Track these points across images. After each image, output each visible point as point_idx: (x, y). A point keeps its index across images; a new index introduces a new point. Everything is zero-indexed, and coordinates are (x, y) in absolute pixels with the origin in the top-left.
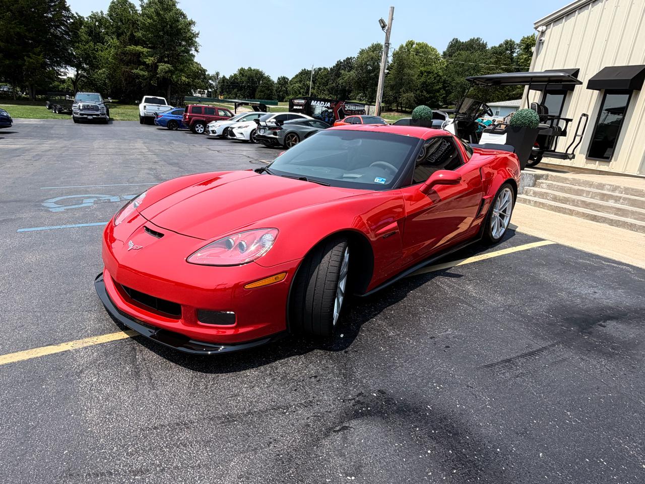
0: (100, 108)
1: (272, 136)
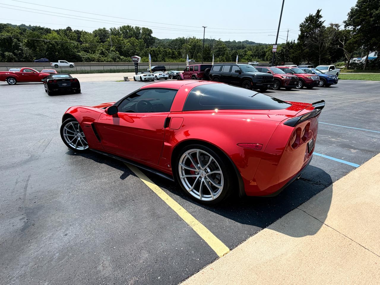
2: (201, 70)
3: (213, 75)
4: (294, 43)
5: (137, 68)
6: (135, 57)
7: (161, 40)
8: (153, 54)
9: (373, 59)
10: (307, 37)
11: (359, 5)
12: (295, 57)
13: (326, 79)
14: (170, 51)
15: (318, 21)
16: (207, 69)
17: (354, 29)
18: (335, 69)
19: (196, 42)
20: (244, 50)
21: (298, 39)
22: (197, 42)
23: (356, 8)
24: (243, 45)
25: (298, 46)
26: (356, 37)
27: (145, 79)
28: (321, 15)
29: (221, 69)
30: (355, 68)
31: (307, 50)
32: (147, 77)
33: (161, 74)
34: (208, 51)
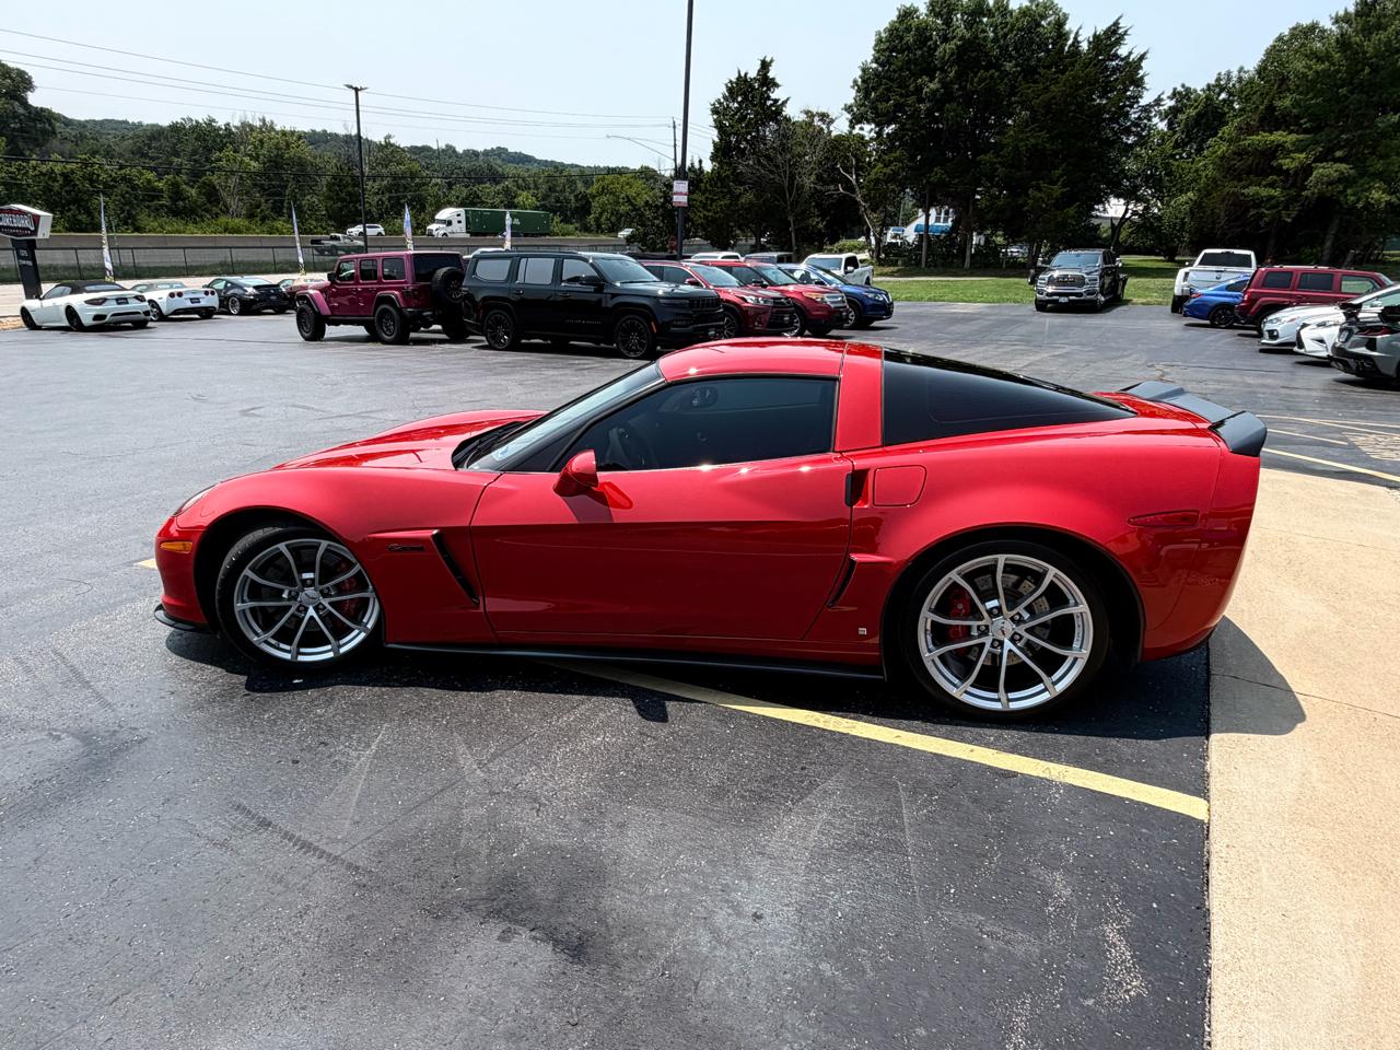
0: (1087, 280)
1: (1363, 350)
2: (418, 277)
3: (479, 297)
4: (701, 168)
5: (30, 263)
6: (11, 211)
7: (83, 125)
8: (68, 192)
9: (942, 232)
10: (742, 152)
11: (882, 58)
12: (714, 221)
13: (861, 302)
14: (149, 181)
15: (769, 98)
16: (445, 269)
17: (879, 134)
18: (860, 265)
19: (283, 145)
20: (499, 187)
21: (713, 158)
22: (288, 145)
23: (874, 65)
24: (490, 168)
25: (716, 183)
26: (890, 162)
27: (96, 318)
28: (773, 79)
29: (513, 273)
30: (900, 263)
31: (749, 196)
32: (110, 308)
33: (180, 294)
34: (350, 189)
